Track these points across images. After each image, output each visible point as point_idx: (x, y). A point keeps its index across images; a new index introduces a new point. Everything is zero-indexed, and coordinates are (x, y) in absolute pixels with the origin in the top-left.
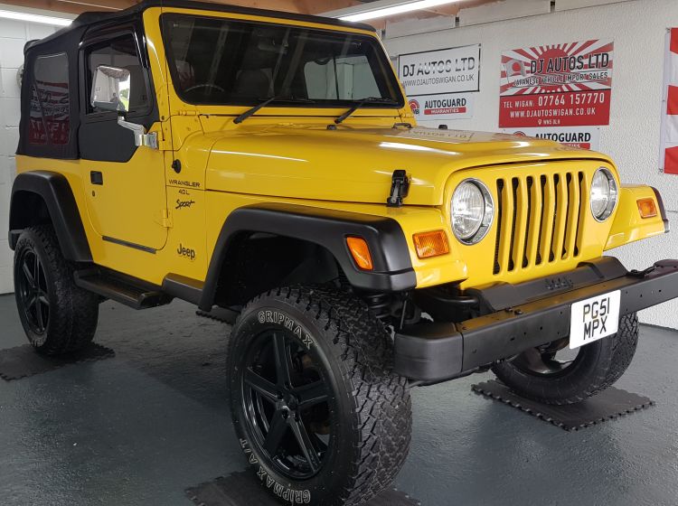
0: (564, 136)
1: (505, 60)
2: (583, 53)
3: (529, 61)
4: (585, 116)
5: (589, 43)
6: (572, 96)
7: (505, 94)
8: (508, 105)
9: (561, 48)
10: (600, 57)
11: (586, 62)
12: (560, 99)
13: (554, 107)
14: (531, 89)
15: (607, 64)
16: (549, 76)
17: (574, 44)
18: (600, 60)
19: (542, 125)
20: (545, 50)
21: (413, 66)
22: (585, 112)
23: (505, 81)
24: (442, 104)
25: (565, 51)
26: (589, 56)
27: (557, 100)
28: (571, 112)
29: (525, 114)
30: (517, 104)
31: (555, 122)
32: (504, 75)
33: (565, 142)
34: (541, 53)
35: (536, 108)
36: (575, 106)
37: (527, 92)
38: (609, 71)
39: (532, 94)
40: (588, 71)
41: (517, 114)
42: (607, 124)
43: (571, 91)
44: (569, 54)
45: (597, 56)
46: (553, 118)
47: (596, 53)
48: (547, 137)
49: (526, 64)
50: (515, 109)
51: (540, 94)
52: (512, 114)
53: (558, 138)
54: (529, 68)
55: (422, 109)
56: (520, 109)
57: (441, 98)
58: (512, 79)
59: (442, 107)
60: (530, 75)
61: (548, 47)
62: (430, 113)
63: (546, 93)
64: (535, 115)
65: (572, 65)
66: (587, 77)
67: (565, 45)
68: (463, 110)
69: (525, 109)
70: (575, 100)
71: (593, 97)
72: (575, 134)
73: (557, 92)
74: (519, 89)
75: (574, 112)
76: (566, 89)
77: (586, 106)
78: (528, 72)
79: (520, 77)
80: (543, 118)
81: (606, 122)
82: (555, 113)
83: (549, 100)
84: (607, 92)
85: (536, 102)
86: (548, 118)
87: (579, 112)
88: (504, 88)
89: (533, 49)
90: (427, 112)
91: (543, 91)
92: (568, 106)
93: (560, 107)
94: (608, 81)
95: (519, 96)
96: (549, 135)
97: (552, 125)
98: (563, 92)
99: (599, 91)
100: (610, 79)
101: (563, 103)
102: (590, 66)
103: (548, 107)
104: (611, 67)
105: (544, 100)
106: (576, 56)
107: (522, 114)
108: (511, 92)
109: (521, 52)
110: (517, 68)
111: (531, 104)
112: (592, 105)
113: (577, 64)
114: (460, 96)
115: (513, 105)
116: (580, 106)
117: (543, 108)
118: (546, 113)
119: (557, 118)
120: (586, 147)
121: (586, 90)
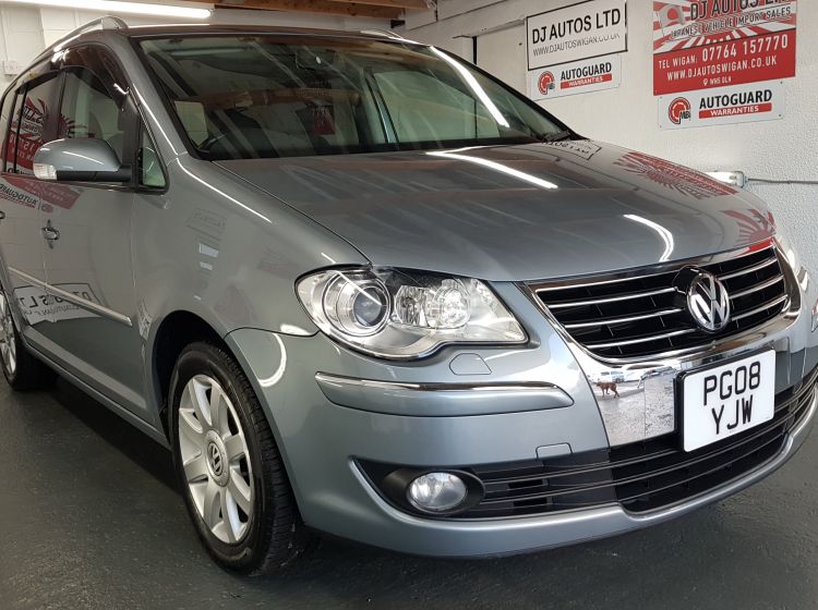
0: (738, 97)
1: (659, 6)
4: (764, 68)
6: (745, 43)
7: (657, 51)
8: (664, 64)
12: (729, 49)
13: (723, 60)
14: (693, 40)
16: (714, 21)
19: (709, 86)
21: (544, 28)
22: (763, 62)
23: (659, 34)
24: (582, 72)
27: (726, 51)
28: (745, 64)
29: (686, 74)
30: (675, 62)
31: (724, 80)
32: (657, 26)
33: (739, 104)
35: (700, 64)
36: (749, 57)
37: (688, 45)
38: (793, 4)
39: (694, 47)
40: (765, 9)
41: (676, 75)
42: (793, 75)
43: (744, 38)
46: (722, 75)
48: (715, 100)
49: (685, 9)
50: (673, 69)
51: (704, 45)
52: (670, 76)
53: (730, 100)
54: (687, 14)
55: (558, 82)
56: (679, 68)
57: (581, 65)
58: (668, 31)
59: (582, 77)
60: (690, 22)
62: (568, 86)
63: (711, 44)
64: (699, 73)
65: (744, 3)
66: (764, 17)
68: (608, 78)
69: (686, 68)
70: (749, 48)
71: (773, 42)
72: (751, 94)
73: (725, 41)
74: (677, 43)
75: (749, 64)
76: (737, 36)
77: (763, 55)
78: (687, 18)
79: (678, 27)
80: (710, 77)
81: (791, 73)
82: (724, 68)
83: (716, 52)
84: (792, 33)
85: (699, 57)
86: (716, 76)
87: (755, 63)
88: (658, 44)
90: (564, 86)
91: (708, 42)
92: (740, 57)
93: (731, 59)
94: (791, 18)
95: (678, 51)
96: (718, 98)
97: (721, 85)
98: (733, 40)
99: (781, 33)
100: (794, 15)
101: (734, 53)
103: (715, 62)
105: (709, 53)
107: (683, 74)
108: (667, 47)
110: (673, 14)
111: (693, 60)
112: (771, 52)
114: (603, 60)
115: (671, 63)
116: (756, 55)
117: (709, 63)
118: (713, 69)
119: (727, 74)
120: (766, 108)
121: (764, 33)
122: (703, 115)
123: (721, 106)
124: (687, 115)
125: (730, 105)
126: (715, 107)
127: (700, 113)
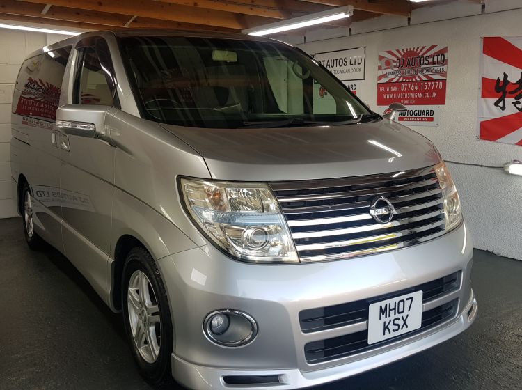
0: (417, 112)
1: (381, 58)
2: (428, 54)
3: (396, 59)
4: (430, 98)
5: (433, 47)
6: (422, 84)
7: (380, 82)
8: (382, 89)
9: (415, 50)
10: (440, 57)
11: (431, 60)
13: (411, 91)
14: (397, 78)
15: (444, 62)
16: (407, 70)
17: (423, 48)
18: (439, 59)
19: (404, 104)
20: (405, 51)
21: (324, 61)
22: (430, 95)
23: (380, 73)
25: (418, 52)
26: (432, 56)
27: (413, 86)
28: (421, 95)
29: (393, 96)
30: (388, 89)
31: (411, 102)
32: (380, 68)
33: (418, 116)
34: (403, 54)
35: (399, 91)
36: (423, 92)
37: (394, 81)
38: (445, 66)
39: (397, 82)
40: (432, 67)
41: (388, 96)
42: (444, 103)
43: (422, 81)
44: (420, 55)
45: (438, 56)
46: (410, 99)
47: (437, 54)
49: (394, 61)
50: (387, 92)
51: (402, 82)
52: (385, 97)
53: (414, 113)
54: (395, 64)
56: (390, 92)
58: (385, 72)
60: (396, 69)
61: (407, 50)
63: (406, 82)
64: (399, 96)
65: (422, 62)
66: (431, 71)
67: (418, 48)
68: (355, 93)
69: (393, 93)
70: (424, 87)
71: (435, 85)
72: (424, 111)
73: (412, 81)
74: (389, 79)
75: (423, 95)
76: (418, 79)
77: (430, 91)
78: (395, 67)
79: (389, 70)
80: (404, 99)
81: (443, 102)
82: (412, 95)
83: (408, 86)
84: (444, 81)
85: (400, 88)
86: (407, 99)
87: (426, 95)
88: (380, 78)
89: (398, 51)
91: (404, 80)
92: (419, 91)
93: (415, 91)
94: (444, 74)
95: (389, 83)
96: (408, 111)
97: (410, 104)
98: (416, 81)
99: (439, 80)
100: (446, 72)
101: (417, 88)
102: (433, 63)
103: (407, 91)
104: (446, 64)
105: (405, 86)
106: (425, 56)
107: (391, 97)
108: (384, 80)
109: (390, 52)
110: (388, 63)
111: (397, 89)
112: (434, 90)
113: (426, 62)
114: (353, 83)
115: (386, 89)
116: (427, 91)
117: (404, 92)
118: (406, 95)
119: (413, 99)
120: (431, 119)
121: (432, 80)
122: (401, 119)
123: (409, 116)
125: (413, 116)
126: (406, 116)
127: (399, 118)
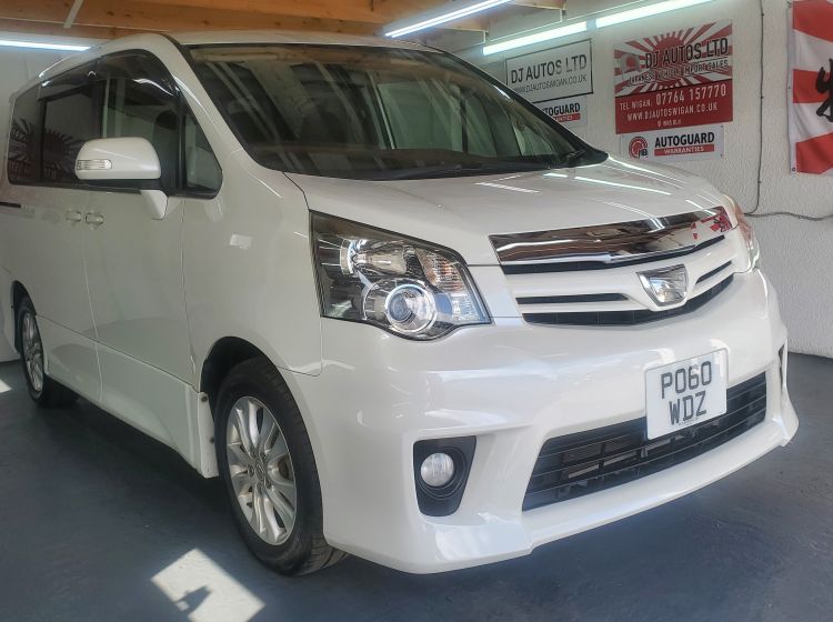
0: (687, 138)
1: (618, 55)
2: (699, 40)
3: (644, 54)
4: (707, 113)
5: (706, 28)
6: (691, 90)
7: (620, 94)
8: (624, 106)
9: (676, 36)
10: (718, 43)
11: (703, 49)
12: (678, 95)
13: (673, 105)
14: (648, 86)
15: (726, 51)
16: (665, 70)
17: (690, 30)
18: (719, 47)
19: (663, 127)
20: (660, 39)
21: (521, 70)
22: (707, 108)
23: (620, 79)
24: (553, 111)
25: (681, 39)
26: (706, 43)
27: (676, 96)
28: (692, 109)
29: (644, 116)
30: (634, 105)
31: (675, 123)
32: (618, 72)
33: (687, 145)
34: (655, 43)
35: (654, 107)
36: (695, 103)
37: (644, 90)
38: (729, 58)
39: (649, 92)
40: (706, 61)
41: (635, 117)
42: (730, 119)
43: (691, 85)
44: (685, 42)
45: (715, 42)
46: (673, 117)
47: (714, 39)
48: (668, 140)
50: (632, 111)
51: (657, 91)
52: (630, 118)
53: (680, 140)
54: (643, 62)
56: (637, 110)
57: (553, 104)
58: (627, 77)
60: (645, 70)
61: (662, 36)
63: (663, 90)
64: (654, 116)
65: (689, 55)
66: (706, 67)
67: (681, 32)
68: (577, 117)
69: (643, 110)
70: (695, 96)
71: (714, 90)
72: (697, 135)
73: (675, 88)
74: (635, 87)
75: (695, 109)
76: (685, 84)
77: (706, 101)
78: (643, 66)
79: (636, 73)
80: (663, 119)
82: (675, 111)
83: (668, 97)
84: (729, 83)
85: (653, 101)
86: (668, 118)
87: (700, 108)
88: (619, 88)
89: (647, 40)
91: (661, 87)
92: (687, 103)
93: (680, 104)
94: (728, 70)
95: (636, 95)
96: (670, 138)
97: (673, 127)
98: (682, 87)
99: (720, 82)
100: (731, 68)
101: (683, 99)
102: (708, 54)
103: (667, 106)
104: (730, 53)
105: (662, 98)
106: (693, 44)
107: (640, 116)
108: (627, 91)
109: (634, 44)
111: (649, 103)
112: (713, 100)
113: (695, 53)
114: (568, 102)
115: (630, 106)
116: (701, 101)
117: (662, 107)
118: (666, 112)
119: (677, 117)
120: (710, 148)
121: (707, 83)
122: (659, 153)
123: (673, 145)
124: (644, 153)
125: (680, 145)
126: (668, 146)
127: (656, 151)
